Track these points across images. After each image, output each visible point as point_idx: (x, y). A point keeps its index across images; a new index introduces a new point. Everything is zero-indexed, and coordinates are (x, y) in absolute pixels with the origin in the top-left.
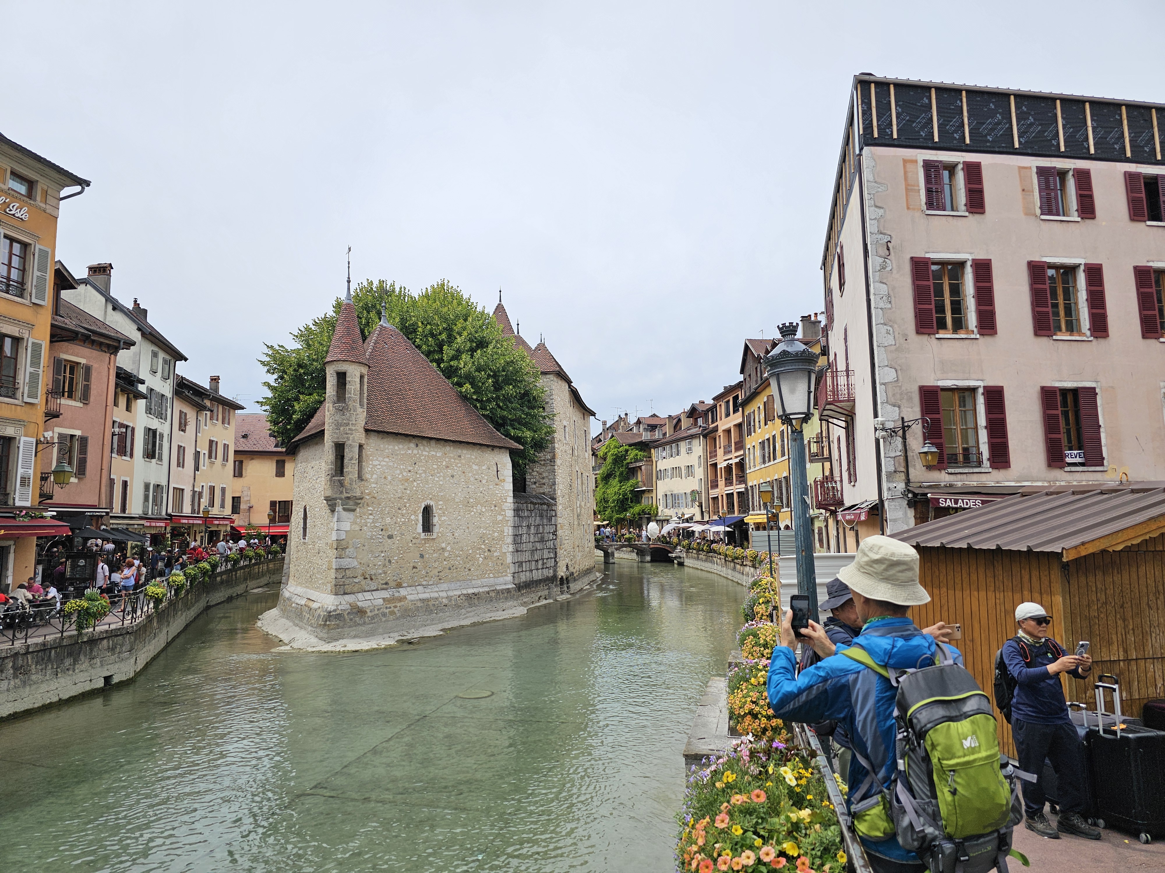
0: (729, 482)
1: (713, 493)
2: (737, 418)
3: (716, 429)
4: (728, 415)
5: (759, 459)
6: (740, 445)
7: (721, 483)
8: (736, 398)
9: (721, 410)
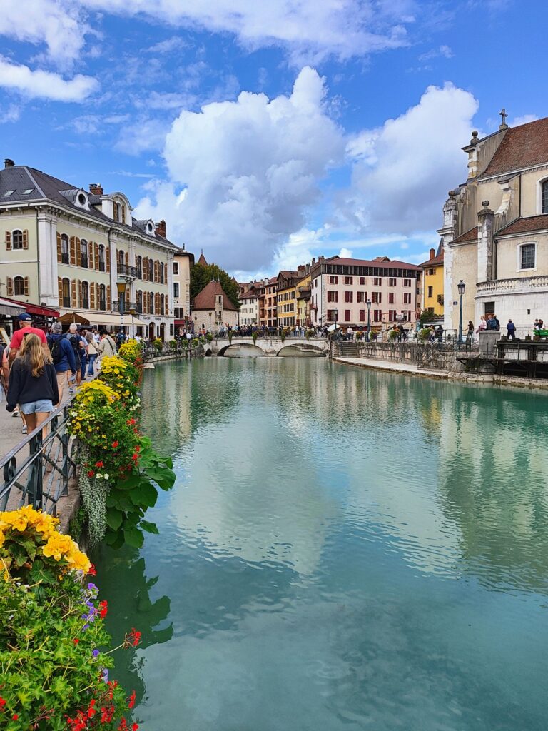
0: (269, 316)
1: (262, 319)
2: (275, 295)
3: (265, 297)
4: (270, 293)
5: (283, 310)
6: (275, 304)
7: (266, 316)
8: (274, 289)
9: (267, 290)
